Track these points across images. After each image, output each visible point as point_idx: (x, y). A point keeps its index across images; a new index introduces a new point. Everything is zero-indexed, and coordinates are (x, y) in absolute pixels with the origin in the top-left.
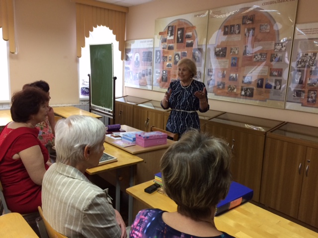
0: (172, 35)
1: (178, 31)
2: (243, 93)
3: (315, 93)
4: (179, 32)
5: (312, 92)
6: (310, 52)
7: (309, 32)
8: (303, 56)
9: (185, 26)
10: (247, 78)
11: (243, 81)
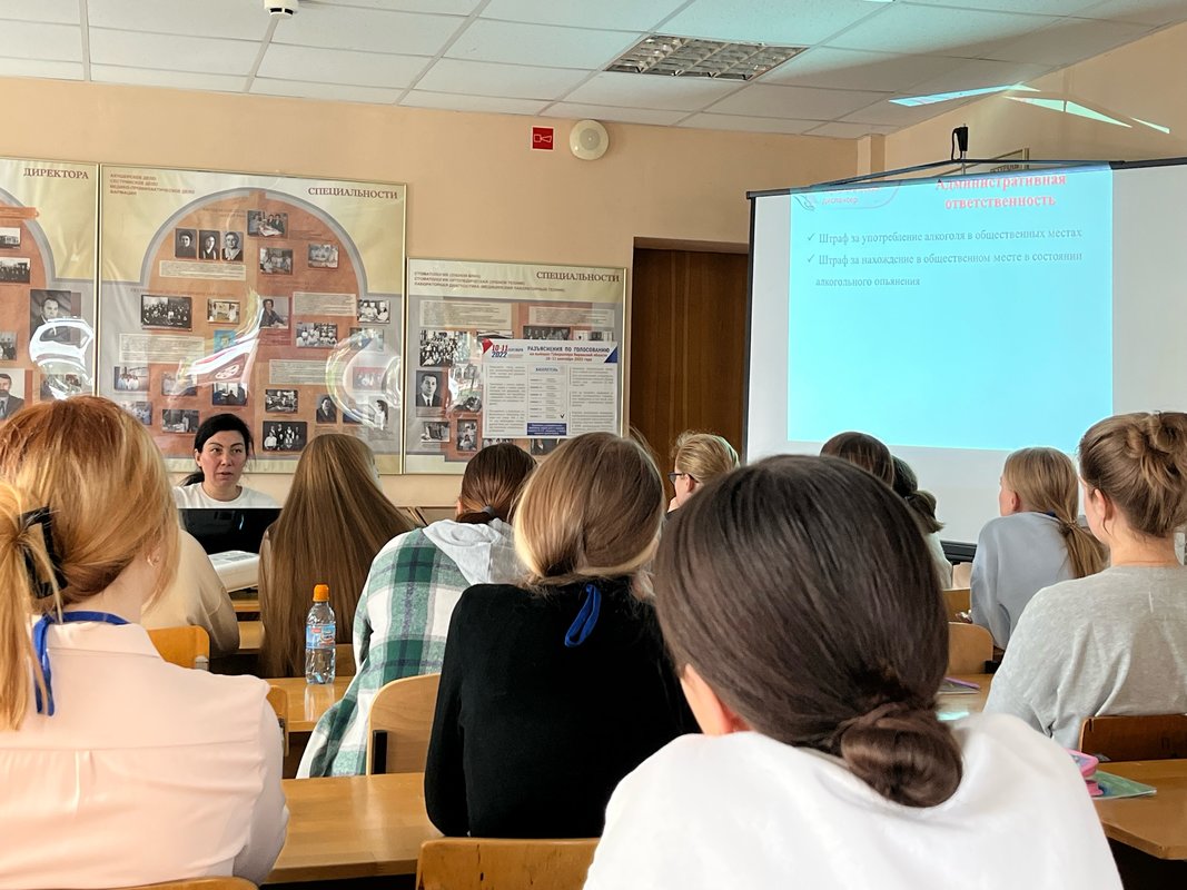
2: (271, 441)
3: (473, 428)
5: (467, 425)
6: (451, 329)
7: (442, 282)
8: (435, 338)
10: (283, 396)
11: (267, 404)
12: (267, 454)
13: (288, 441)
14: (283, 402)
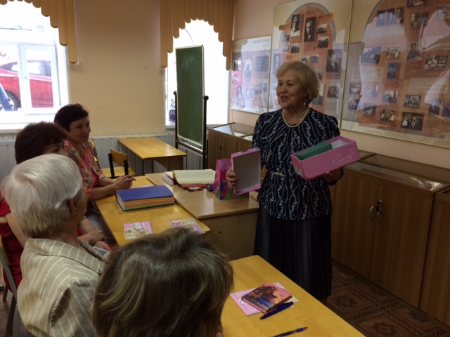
0: (297, 29)
1: (306, 23)
2: (405, 123)
4: (308, 25)
9: (317, 15)
10: (413, 98)
11: (405, 103)
12: (403, 130)
13: (413, 124)
14: (413, 102)
